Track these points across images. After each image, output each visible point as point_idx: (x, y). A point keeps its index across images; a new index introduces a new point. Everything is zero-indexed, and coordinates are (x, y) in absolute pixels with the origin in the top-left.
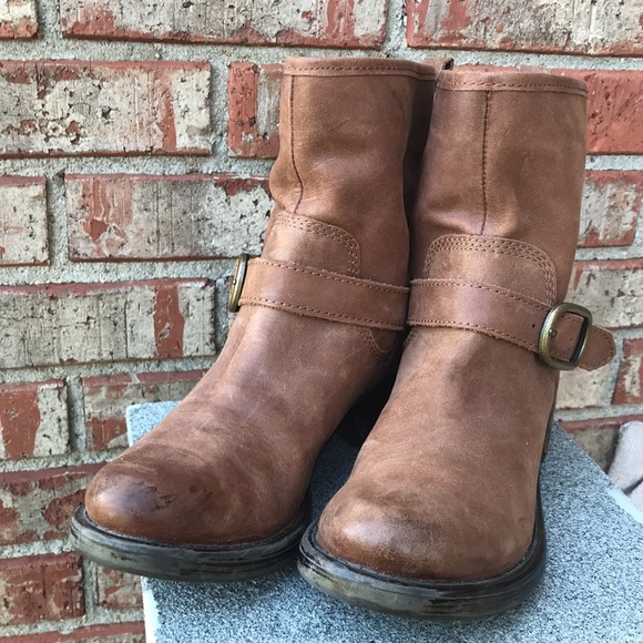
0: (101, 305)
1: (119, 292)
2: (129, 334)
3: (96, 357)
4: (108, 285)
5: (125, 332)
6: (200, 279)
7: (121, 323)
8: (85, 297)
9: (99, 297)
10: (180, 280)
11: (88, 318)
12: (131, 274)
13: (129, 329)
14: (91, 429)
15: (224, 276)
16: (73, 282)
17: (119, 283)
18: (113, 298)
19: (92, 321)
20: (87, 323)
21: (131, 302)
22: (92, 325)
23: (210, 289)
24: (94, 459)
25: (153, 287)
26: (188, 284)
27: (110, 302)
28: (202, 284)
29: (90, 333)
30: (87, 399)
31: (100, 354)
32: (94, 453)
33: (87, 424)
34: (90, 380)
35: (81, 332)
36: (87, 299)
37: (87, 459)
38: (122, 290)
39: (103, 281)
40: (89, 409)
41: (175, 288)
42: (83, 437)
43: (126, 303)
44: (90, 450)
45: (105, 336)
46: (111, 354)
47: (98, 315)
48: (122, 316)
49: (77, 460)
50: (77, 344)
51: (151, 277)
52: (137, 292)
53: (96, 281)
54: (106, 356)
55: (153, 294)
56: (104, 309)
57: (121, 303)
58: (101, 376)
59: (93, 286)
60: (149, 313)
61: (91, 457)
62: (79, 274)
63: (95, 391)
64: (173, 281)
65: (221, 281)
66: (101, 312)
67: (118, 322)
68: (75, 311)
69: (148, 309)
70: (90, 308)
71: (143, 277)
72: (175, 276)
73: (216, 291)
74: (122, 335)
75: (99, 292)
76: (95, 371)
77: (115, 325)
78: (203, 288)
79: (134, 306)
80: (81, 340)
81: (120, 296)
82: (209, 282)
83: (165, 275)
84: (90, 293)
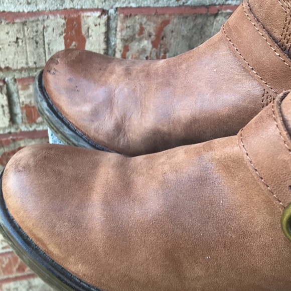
0: (26, 29)
1: (38, 20)
2: (47, 49)
3: (24, 65)
4: (31, 14)
5: (44, 48)
6: (97, 10)
7: (41, 42)
8: (14, 23)
9: (24, 24)
10: (83, 10)
11: (17, 39)
12: (47, 5)
13: (46, 46)
14: (25, 111)
15: (115, 7)
16: (4, 12)
17: (38, 13)
18: (34, 24)
19: (20, 41)
20: (17, 42)
21: (47, 27)
22: (20, 44)
23: (105, 17)
24: (28, 128)
25: (63, 16)
26: (89, 14)
27: (32, 27)
28: (98, 14)
29: (19, 49)
30: (21, 92)
31: (27, 64)
32: (28, 125)
33: (22, 109)
34: (22, 80)
35: (13, 48)
36: (16, 25)
37: (23, 128)
38: (41, 18)
39: (26, 11)
40: (22, 99)
41: (79, 16)
42: (20, 116)
43: (44, 28)
44: (25, 123)
45: (30, 51)
46: (35, 63)
47: (24, 36)
48: (41, 37)
49: (17, 129)
50: (11, 57)
51: (61, 8)
52: (52, 20)
53: (21, 11)
54: (31, 64)
55: (63, 21)
56: (28, 32)
57: (41, 28)
58: (29, 77)
59: (19, 15)
60: (61, 35)
61: (26, 127)
62: (9, 5)
63: (26, 88)
64: (77, 11)
65: (112, 11)
66: (26, 34)
67: (38, 41)
68: (8, 33)
69: (60, 32)
70: (18, 31)
71: (56, 8)
72: (79, 7)
73: (109, 18)
74: (42, 50)
75: (24, 20)
76: (25, 75)
77: (37, 43)
78: (99, 17)
79: (50, 30)
80: (13, 54)
81: (39, 23)
82: (104, 12)
83: (72, 6)
84: (17, 21)
